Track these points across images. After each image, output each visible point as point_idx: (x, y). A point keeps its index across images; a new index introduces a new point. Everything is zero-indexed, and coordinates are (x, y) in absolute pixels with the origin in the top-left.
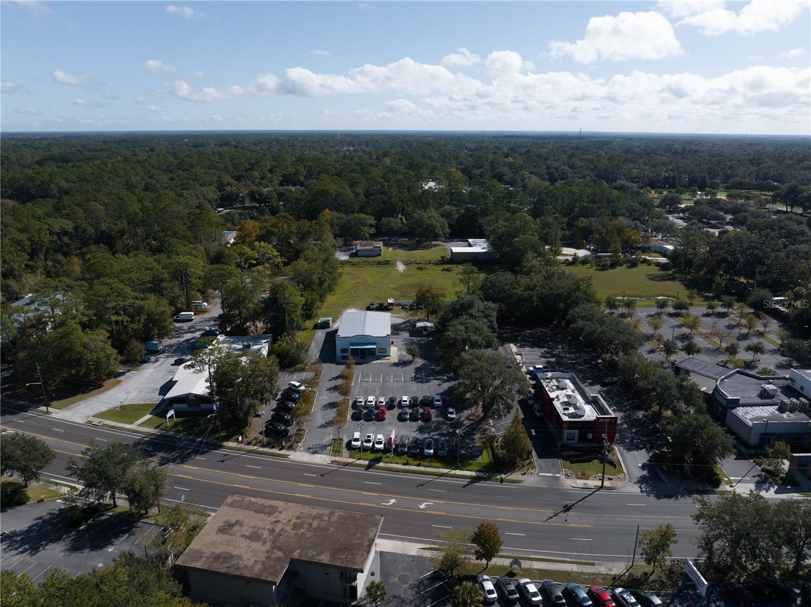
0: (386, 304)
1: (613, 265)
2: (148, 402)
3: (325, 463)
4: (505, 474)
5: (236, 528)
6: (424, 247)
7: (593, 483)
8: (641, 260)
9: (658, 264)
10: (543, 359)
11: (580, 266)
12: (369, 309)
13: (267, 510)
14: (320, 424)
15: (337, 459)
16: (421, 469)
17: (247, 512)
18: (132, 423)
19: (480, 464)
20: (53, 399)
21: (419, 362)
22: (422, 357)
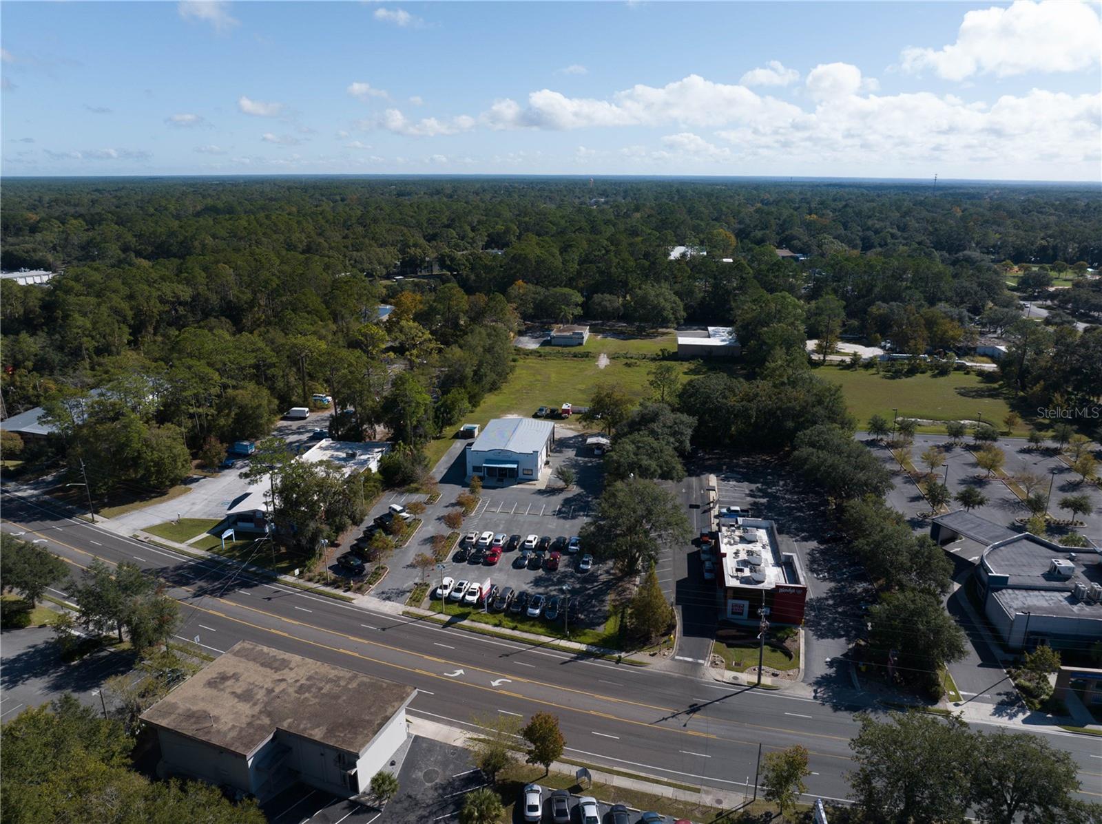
0: (560, 411)
1: (912, 372)
2: (211, 518)
3: (394, 614)
4: (627, 652)
5: (229, 683)
6: (648, 336)
7: (747, 677)
8: (955, 366)
9: (981, 373)
10: (749, 499)
11: (862, 371)
12: (536, 416)
13: (276, 665)
14: (409, 563)
15: (413, 610)
16: (517, 633)
17: (251, 664)
18: (182, 542)
19: (598, 635)
20: (104, 506)
21: (574, 490)
22: (580, 483)
